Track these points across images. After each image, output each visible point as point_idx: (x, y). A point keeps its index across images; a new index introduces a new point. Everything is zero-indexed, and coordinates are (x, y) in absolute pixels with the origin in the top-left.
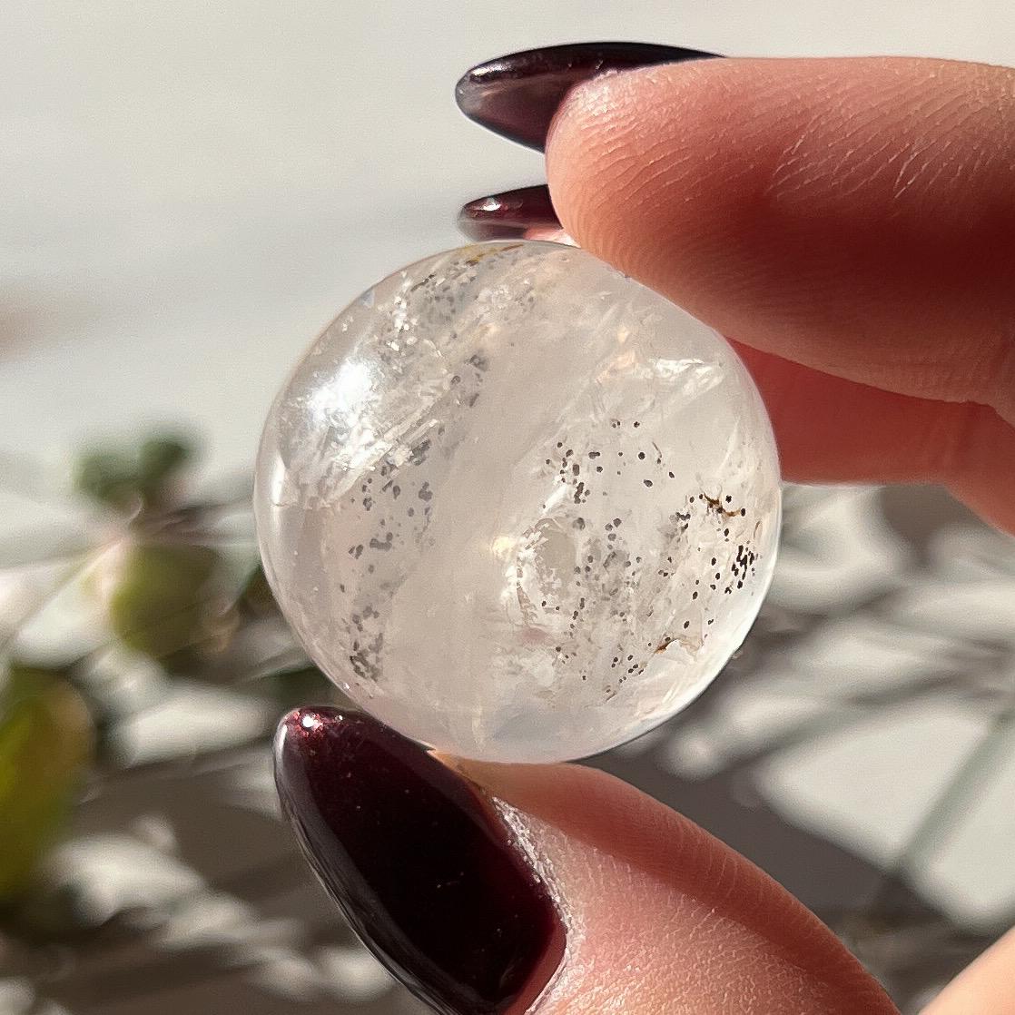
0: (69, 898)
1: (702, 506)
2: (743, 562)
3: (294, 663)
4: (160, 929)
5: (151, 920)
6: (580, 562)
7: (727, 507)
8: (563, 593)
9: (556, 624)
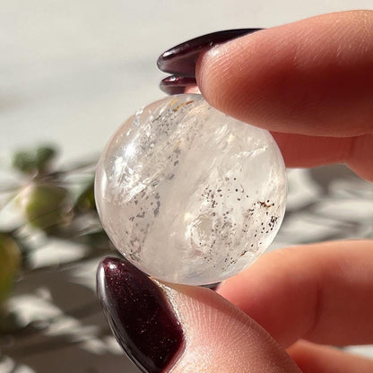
0: (13, 317)
1: (258, 206)
2: (273, 221)
3: (95, 230)
4: (46, 329)
5: (43, 325)
6: (213, 228)
7: (267, 204)
8: (207, 239)
9: (205, 250)
